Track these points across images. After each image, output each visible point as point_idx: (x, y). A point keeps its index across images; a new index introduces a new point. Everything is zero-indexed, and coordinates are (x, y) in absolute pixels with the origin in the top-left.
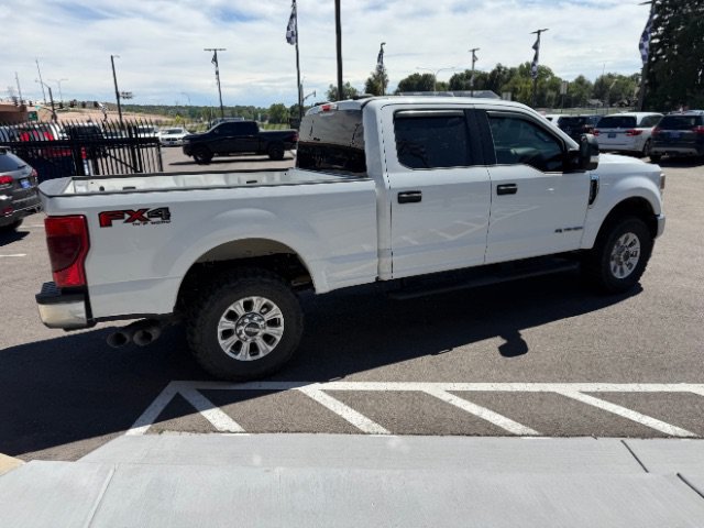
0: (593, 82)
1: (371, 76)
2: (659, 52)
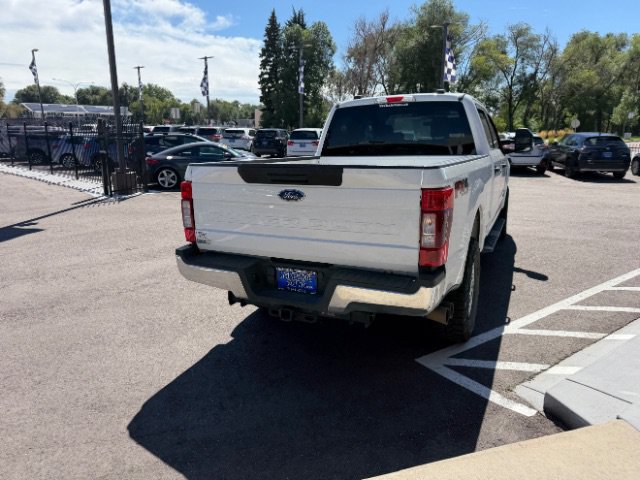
2: (270, 85)
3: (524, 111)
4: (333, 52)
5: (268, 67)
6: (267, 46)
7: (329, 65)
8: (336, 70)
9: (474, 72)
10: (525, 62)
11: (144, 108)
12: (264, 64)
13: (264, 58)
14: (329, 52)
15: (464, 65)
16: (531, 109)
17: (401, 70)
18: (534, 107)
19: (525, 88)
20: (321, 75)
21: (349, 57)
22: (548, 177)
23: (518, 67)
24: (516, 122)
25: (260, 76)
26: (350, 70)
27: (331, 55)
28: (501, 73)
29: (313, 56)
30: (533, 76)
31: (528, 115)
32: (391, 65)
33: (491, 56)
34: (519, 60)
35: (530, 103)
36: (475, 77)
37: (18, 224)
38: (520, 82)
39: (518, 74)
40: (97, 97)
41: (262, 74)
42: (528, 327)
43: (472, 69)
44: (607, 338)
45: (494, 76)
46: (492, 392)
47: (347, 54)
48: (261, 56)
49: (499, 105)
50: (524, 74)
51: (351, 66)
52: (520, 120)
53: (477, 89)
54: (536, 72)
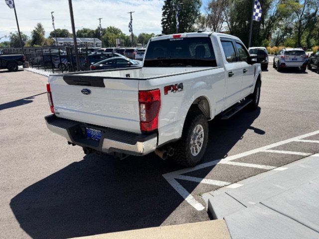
0: (138, 36)
1: (35, 29)
2: (167, 25)
3: (308, 35)
4: (200, 6)
5: (166, 15)
6: (166, 4)
7: (198, 13)
8: (202, 15)
9: (278, 14)
10: (310, 6)
11: (108, 38)
12: (164, 14)
13: (164, 11)
14: (198, 6)
15: (273, 10)
16: (312, 34)
17: (237, 14)
18: (314, 32)
19: (309, 22)
20: (194, 18)
21: (209, 8)
22: (307, 73)
23: (305, 10)
24: (302, 41)
25: (162, 20)
26: (209, 15)
27: (199, 8)
28: (295, 14)
29: (189, 8)
30: (314, 14)
31: (310, 37)
32: (232, 12)
33: (289, 4)
34: (306, 5)
35: (311, 30)
36: (278, 17)
37: (27, 98)
38: (306, 18)
39: (305, 14)
40: (86, 34)
41: (163, 19)
42: (234, 161)
43: (277, 11)
44: (274, 170)
45: (290, 15)
46: (190, 195)
47: (207, 7)
48: (163, 10)
49: (293, 32)
50: (309, 13)
51: (210, 13)
52: (305, 39)
53: (280, 23)
54: (316, 12)
